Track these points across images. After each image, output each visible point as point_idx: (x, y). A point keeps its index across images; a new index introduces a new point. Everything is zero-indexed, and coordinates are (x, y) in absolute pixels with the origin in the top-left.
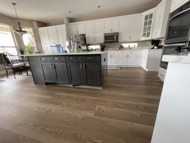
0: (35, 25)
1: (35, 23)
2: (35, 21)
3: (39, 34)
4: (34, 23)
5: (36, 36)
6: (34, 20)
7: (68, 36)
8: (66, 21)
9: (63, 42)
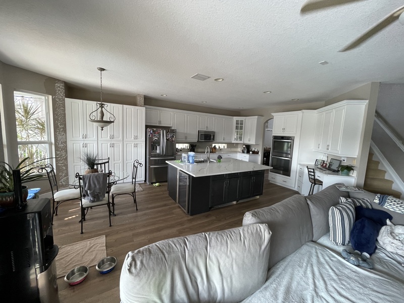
0: (59, 90)
1: (59, 87)
2: (60, 80)
3: (64, 110)
4: (58, 85)
5: (57, 115)
6: (58, 80)
7: (155, 129)
8: (143, 101)
9: (136, 138)
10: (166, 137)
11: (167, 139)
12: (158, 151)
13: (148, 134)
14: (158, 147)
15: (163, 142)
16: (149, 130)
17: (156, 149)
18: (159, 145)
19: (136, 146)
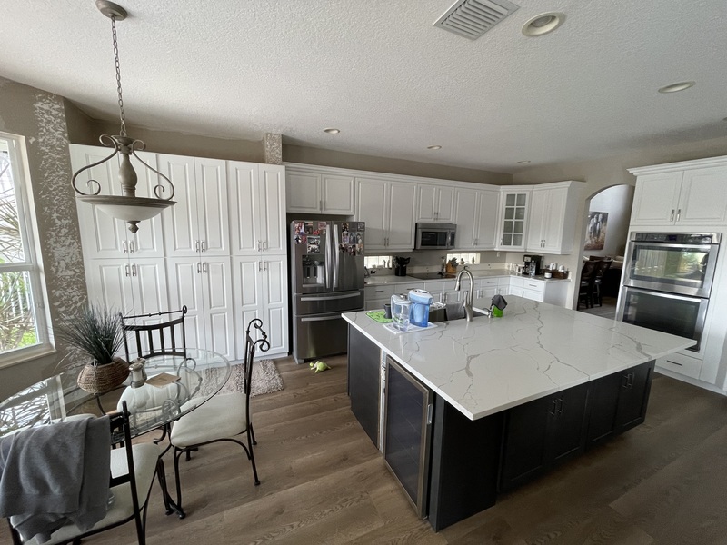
0: (49, 122)
4: (46, 107)
6: (42, 92)
7: (310, 223)
8: (279, 150)
9: (264, 246)
10: (340, 242)
11: (341, 248)
12: (320, 280)
13: (294, 236)
14: (319, 269)
15: (332, 253)
16: (295, 225)
17: (315, 274)
18: (322, 264)
19: (264, 267)
